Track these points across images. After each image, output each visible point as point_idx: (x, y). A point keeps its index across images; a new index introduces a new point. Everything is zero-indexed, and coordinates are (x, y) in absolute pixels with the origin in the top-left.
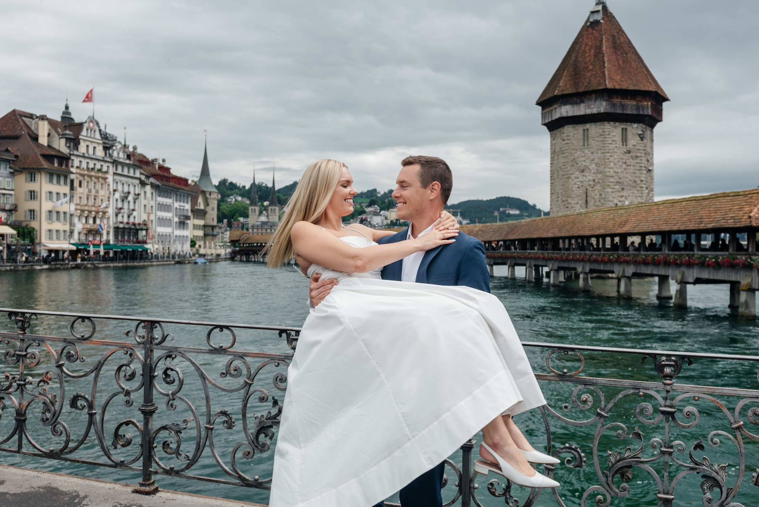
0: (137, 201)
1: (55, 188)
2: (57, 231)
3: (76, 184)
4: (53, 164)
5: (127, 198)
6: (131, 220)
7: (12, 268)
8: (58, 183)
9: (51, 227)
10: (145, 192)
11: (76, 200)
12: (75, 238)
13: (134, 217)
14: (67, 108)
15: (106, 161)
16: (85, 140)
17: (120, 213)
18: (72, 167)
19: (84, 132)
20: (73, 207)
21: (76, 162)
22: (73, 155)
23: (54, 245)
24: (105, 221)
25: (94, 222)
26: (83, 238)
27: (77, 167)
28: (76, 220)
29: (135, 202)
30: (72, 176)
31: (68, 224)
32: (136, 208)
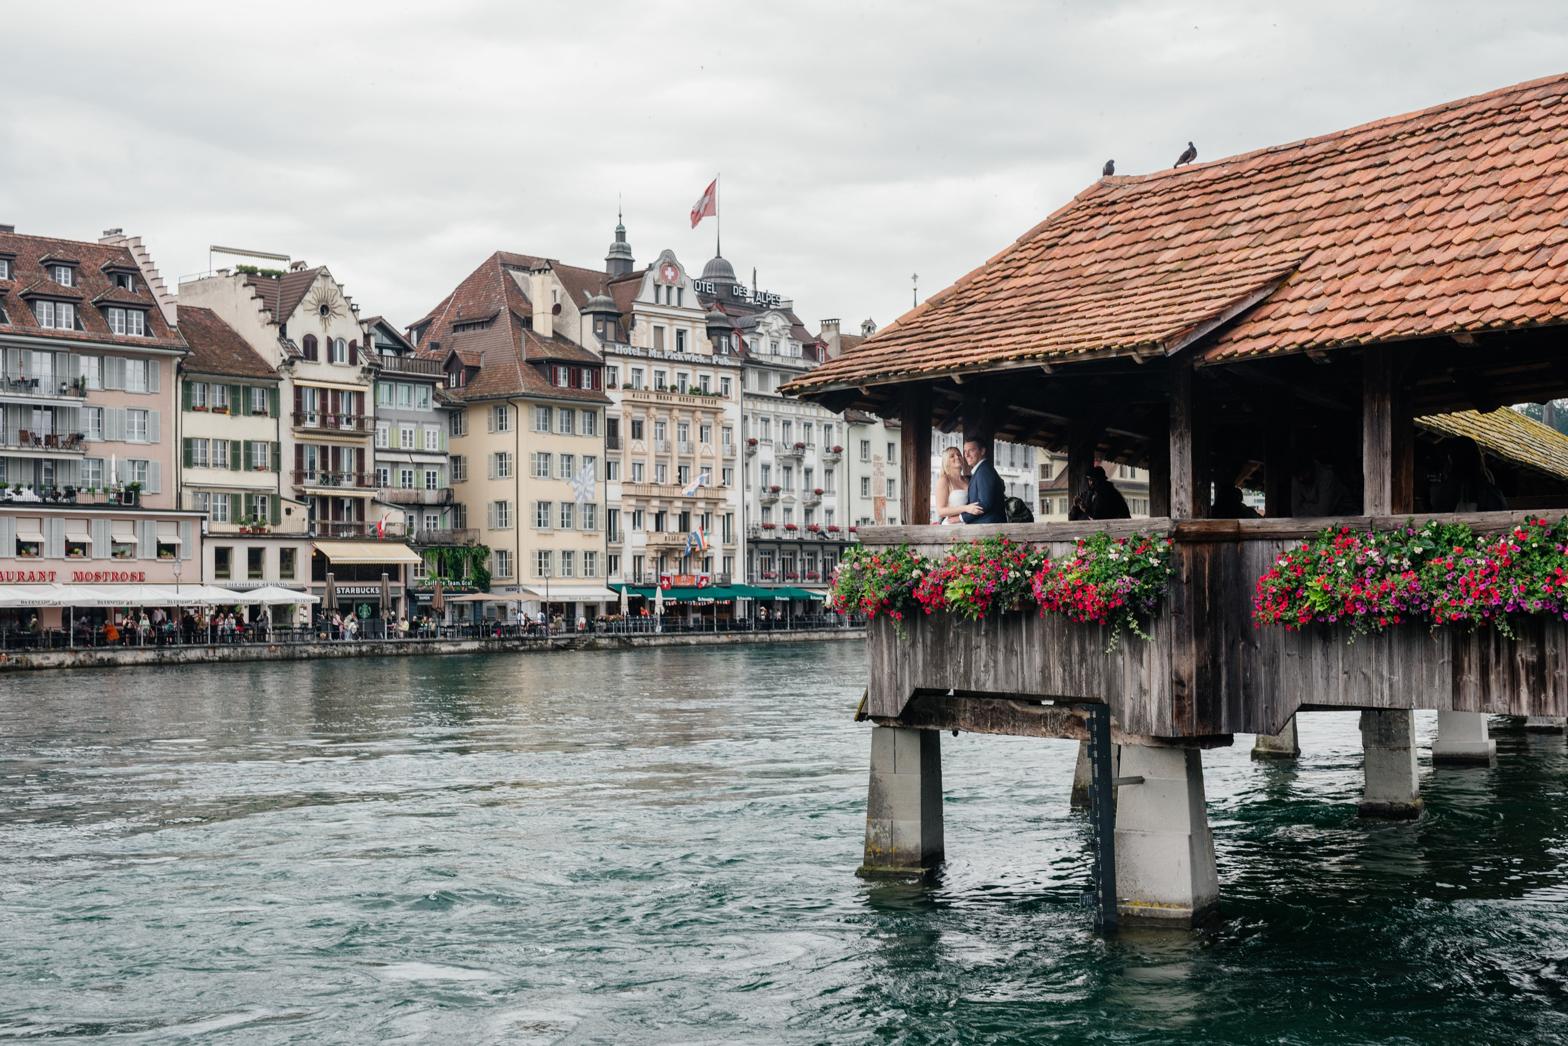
0: (836, 468)
1: (557, 443)
2: (567, 554)
3: (624, 430)
4: (554, 381)
5: (799, 460)
6: (819, 519)
7: (364, 648)
8: (570, 429)
9: (545, 544)
10: (865, 443)
11: (624, 471)
12: (625, 572)
13: (830, 512)
14: (621, 234)
15: (718, 366)
16: (649, 315)
17: (774, 501)
18: (612, 386)
19: (647, 294)
20: (615, 492)
21: (624, 372)
22: (613, 354)
23: (562, 591)
24: (717, 525)
25: (684, 525)
26: (649, 570)
27: (627, 387)
28: (624, 523)
29: (829, 472)
30: (612, 411)
31: (603, 536)
32: (836, 487)
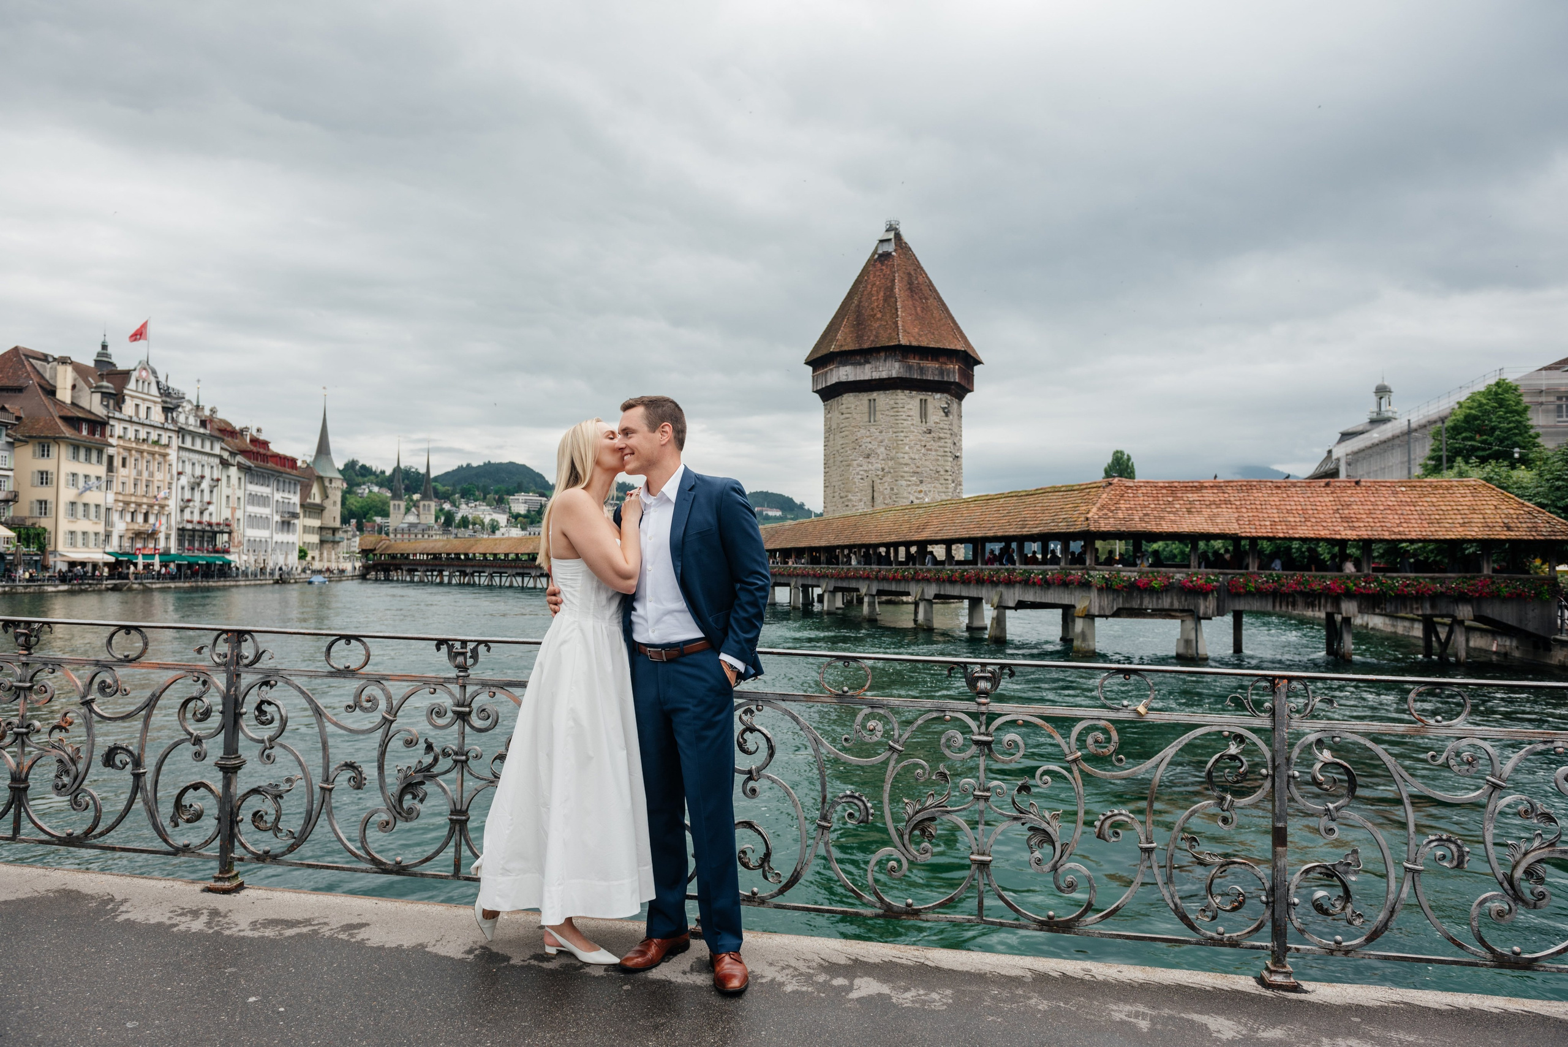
0: (215, 490)
1: (82, 468)
2: (84, 533)
3: (117, 462)
4: (80, 430)
5: (199, 484)
6: (206, 518)
7: (7, 589)
8: (88, 459)
9: (73, 528)
10: (228, 477)
11: (117, 486)
12: (114, 545)
13: (211, 514)
14: (105, 347)
15: (167, 429)
16: (132, 397)
17: (187, 507)
18: (111, 436)
19: (132, 385)
20: (111, 497)
21: (118, 429)
22: (113, 418)
23: (79, 554)
24: (164, 519)
25: (146, 520)
26: (126, 544)
27: (119, 437)
28: (115, 517)
29: (211, 492)
30: (111, 451)
31: (103, 523)
32: (214, 500)
